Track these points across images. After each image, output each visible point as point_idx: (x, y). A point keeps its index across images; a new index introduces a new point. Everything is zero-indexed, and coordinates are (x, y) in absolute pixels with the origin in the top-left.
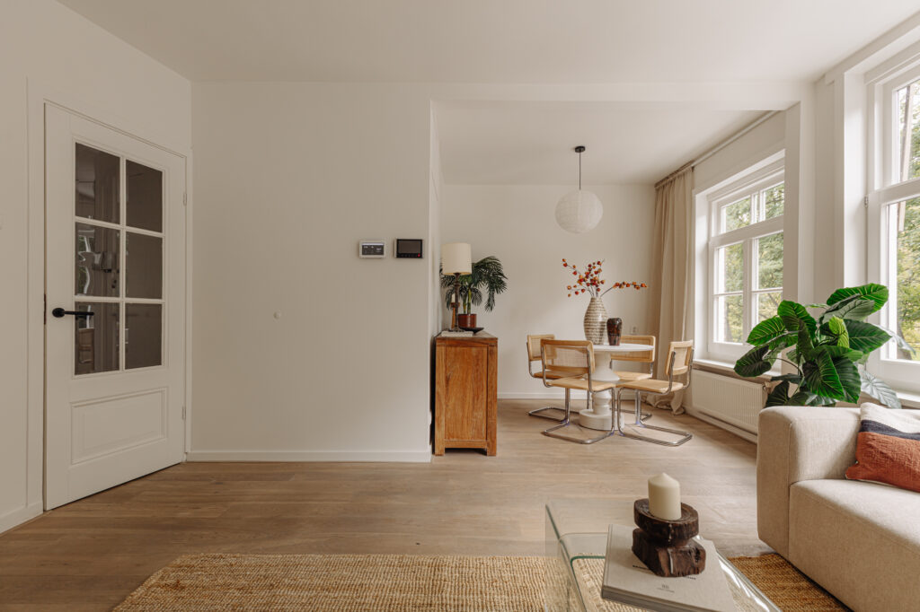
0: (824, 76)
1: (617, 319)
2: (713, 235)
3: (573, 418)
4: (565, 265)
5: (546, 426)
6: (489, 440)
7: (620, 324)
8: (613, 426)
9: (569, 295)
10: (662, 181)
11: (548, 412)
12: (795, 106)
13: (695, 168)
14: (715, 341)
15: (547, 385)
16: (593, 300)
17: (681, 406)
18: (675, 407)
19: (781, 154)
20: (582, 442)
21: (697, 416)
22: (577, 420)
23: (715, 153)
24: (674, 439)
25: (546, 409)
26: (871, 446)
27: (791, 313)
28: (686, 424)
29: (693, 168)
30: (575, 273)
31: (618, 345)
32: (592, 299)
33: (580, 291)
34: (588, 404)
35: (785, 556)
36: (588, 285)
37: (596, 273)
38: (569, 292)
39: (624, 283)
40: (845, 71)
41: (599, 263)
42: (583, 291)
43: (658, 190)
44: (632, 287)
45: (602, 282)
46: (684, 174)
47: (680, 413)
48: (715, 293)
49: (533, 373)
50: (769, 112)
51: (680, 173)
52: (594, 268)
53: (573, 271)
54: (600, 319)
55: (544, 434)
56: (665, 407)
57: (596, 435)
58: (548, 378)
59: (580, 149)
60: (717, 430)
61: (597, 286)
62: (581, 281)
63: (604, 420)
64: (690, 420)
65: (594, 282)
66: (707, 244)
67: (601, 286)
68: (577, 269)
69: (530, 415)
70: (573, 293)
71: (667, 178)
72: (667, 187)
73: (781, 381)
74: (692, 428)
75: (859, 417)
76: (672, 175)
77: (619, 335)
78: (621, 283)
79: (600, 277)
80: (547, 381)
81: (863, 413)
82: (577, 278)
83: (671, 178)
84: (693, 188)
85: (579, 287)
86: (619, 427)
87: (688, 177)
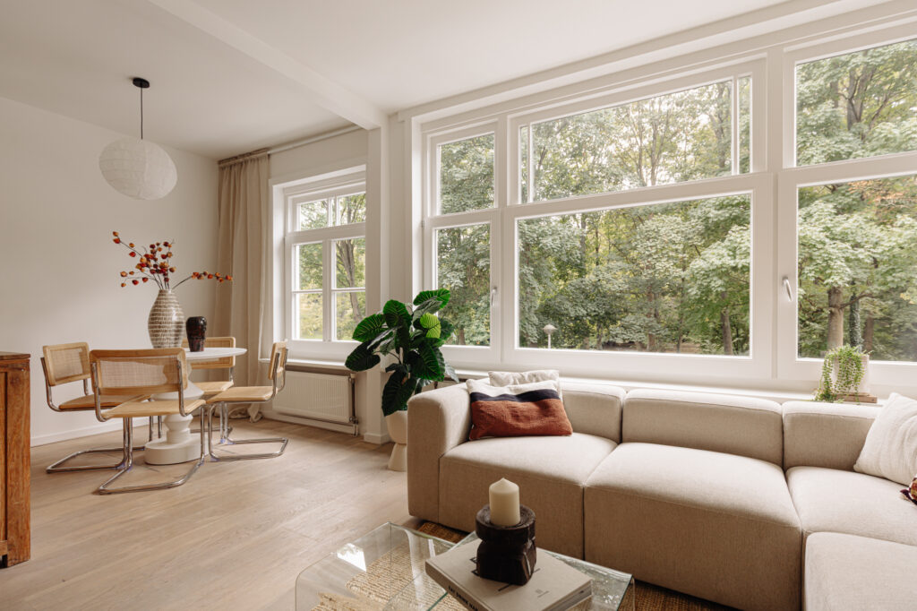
0: (396, 114)
1: (200, 318)
2: (289, 230)
3: (137, 455)
4: (117, 241)
5: (99, 480)
6: (11, 537)
7: (205, 323)
8: (202, 453)
9: (123, 285)
10: (229, 159)
11: (78, 459)
12: (377, 130)
13: (272, 157)
14: (293, 339)
15: (101, 419)
16: (162, 293)
17: (260, 413)
18: (253, 414)
19: (363, 168)
20: (169, 486)
21: (275, 418)
22: (143, 457)
23: (295, 148)
24: (274, 448)
25: (74, 457)
26: (482, 412)
27: (394, 310)
28: (272, 429)
29: (269, 155)
30: (132, 254)
31: (202, 350)
32: (161, 291)
33: (140, 281)
34: (151, 433)
35: (436, 520)
36: (152, 272)
37: (164, 257)
38: (123, 280)
39: (205, 274)
40: (414, 115)
41: (166, 244)
42: (145, 280)
43: (222, 169)
44: (215, 278)
45: (172, 270)
46: (258, 159)
47: (258, 419)
48: (293, 290)
49: (57, 406)
50: (354, 125)
51: (252, 157)
52: (160, 250)
53: (130, 251)
54: (175, 318)
55: (99, 492)
56: (239, 416)
57: (183, 470)
58: (104, 407)
59: (141, 83)
60: (302, 429)
61: (165, 275)
62: (141, 266)
63: (188, 449)
64: (270, 423)
65: (162, 270)
66: (284, 239)
67: (170, 275)
68: (136, 249)
69: (49, 472)
70: (128, 281)
71: (236, 158)
72: (236, 169)
73: (394, 371)
74: (280, 431)
75: (467, 391)
76: (243, 156)
77: (203, 338)
78: (201, 272)
79: (170, 263)
80: (103, 412)
81: (469, 387)
82: (137, 260)
83: (241, 160)
84: (269, 177)
85: (139, 275)
86: (211, 452)
87: (263, 164)
